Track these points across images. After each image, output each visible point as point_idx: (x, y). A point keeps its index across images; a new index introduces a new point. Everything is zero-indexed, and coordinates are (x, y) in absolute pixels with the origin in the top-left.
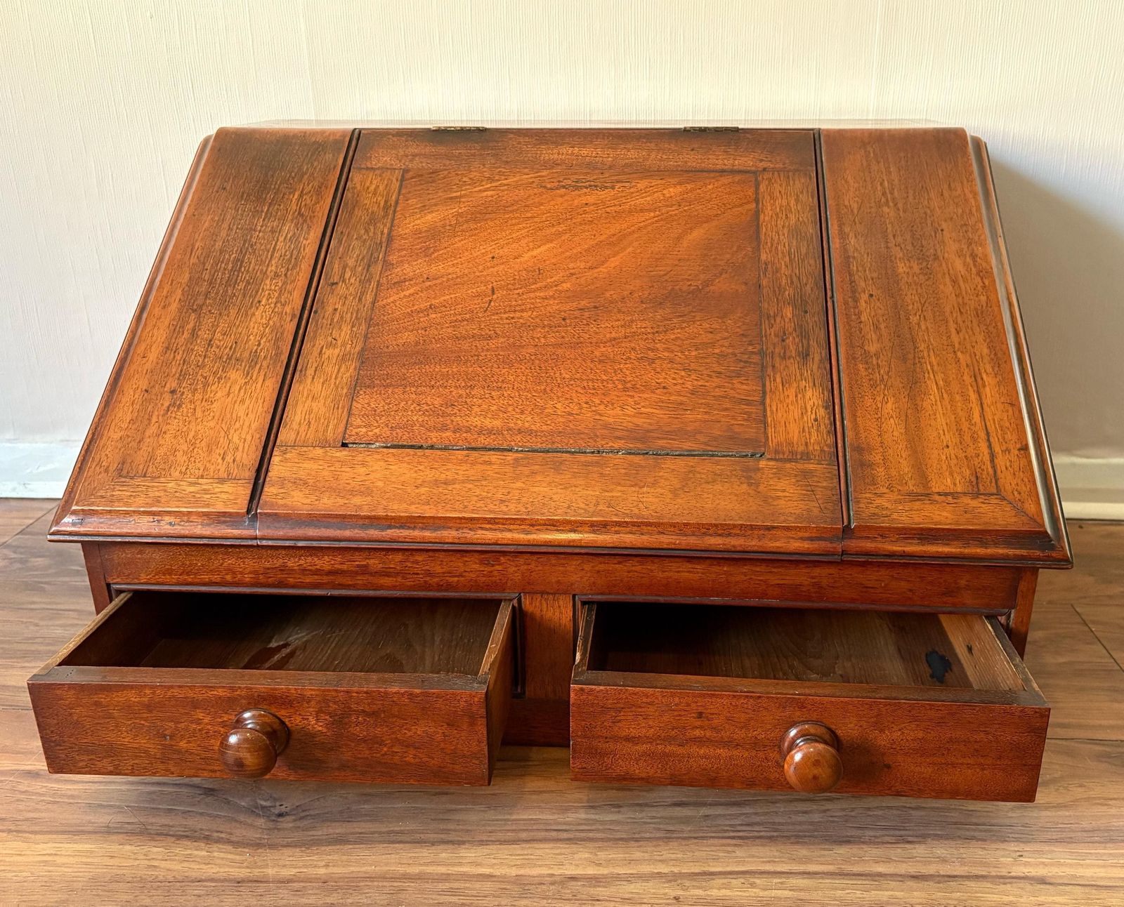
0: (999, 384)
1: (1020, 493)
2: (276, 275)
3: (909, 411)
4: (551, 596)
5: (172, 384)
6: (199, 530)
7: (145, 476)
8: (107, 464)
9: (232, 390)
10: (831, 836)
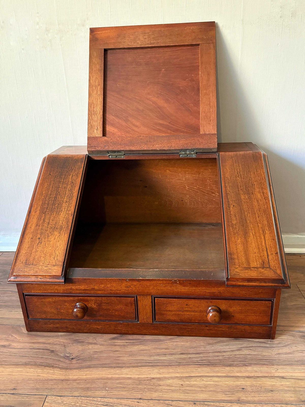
0: (270, 233)
1: (275, 267)
2: (66, 202)
3: (245, 242)
4: (145, 296)
5: (39, 236)
6: (48, 280)
7: (33, 265)
8: (22, 261)
9: (56, 238)
10: (225, 364)
